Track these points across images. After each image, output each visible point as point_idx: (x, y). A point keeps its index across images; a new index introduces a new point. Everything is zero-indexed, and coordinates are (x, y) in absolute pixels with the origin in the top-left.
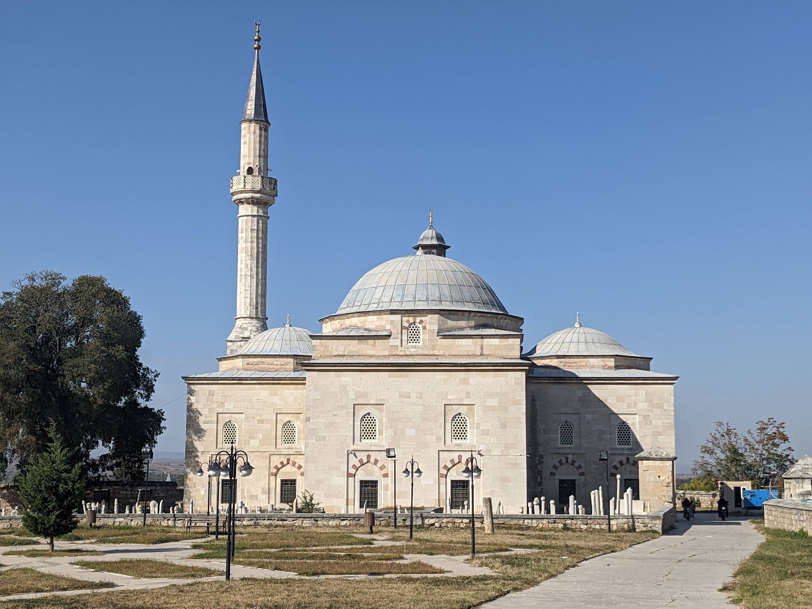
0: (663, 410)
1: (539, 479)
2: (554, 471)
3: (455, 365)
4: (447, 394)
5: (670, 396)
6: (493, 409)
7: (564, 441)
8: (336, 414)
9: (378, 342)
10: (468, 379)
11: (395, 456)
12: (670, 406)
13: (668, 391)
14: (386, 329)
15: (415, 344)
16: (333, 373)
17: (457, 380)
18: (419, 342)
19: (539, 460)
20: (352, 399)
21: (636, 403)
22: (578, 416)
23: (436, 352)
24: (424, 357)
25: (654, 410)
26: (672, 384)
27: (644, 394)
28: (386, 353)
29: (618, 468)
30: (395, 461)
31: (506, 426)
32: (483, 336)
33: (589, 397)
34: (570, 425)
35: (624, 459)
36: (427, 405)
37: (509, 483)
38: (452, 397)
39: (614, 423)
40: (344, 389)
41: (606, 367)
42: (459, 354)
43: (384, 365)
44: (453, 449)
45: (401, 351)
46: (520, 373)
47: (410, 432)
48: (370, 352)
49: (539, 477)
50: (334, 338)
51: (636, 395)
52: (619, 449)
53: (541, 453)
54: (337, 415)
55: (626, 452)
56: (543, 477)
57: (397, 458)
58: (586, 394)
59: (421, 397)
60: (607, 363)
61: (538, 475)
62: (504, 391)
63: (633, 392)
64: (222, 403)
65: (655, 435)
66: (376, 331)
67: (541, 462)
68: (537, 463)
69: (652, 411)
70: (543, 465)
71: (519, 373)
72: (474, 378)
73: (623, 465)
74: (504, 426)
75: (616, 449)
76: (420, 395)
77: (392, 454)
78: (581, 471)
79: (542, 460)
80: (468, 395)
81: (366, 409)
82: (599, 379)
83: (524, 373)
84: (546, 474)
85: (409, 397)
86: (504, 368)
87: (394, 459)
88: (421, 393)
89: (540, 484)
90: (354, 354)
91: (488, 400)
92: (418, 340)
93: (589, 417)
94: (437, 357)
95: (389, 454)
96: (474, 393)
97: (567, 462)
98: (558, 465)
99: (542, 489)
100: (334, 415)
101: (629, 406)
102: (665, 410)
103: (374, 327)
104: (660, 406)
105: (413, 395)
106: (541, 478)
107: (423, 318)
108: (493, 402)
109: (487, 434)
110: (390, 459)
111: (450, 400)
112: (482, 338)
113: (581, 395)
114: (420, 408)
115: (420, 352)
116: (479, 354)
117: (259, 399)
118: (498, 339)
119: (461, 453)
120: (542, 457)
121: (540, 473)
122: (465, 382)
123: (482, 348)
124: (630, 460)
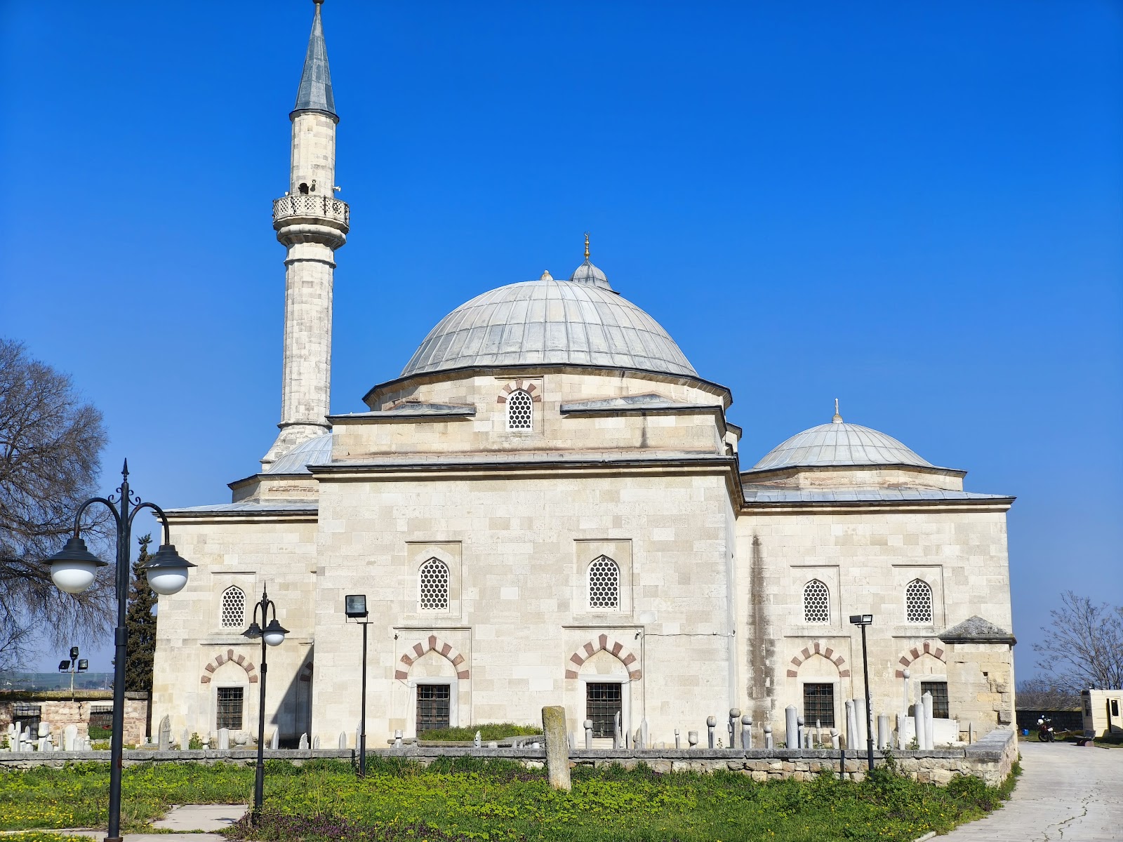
0: (988, 557)
1: (768, 684)
2: (794, 668)
3: (593, 464)
4: (578, 521)
5: (1001, 531)
6: (663, 547)
7: (812, 615)
8: (373, 560)
9: (453, 426)
10: (618, 492)
11: (364, 614)
12: (1000, 550)
13: (996, 524)
14: (468, 402)
15: (520, 429)
16: (367, 485)
17: (598, 492)
18: (528, 426)
19: (767, 651)
20: (403, 532)
21: (938, 546)
22: (835, 569)
23: (559, 444)
24: (536, 452)
25: (972, 558)
26: (1005, 510)
27: (953, 530)
28: (467, 447)
29: (909, 663)
30: (365, 625)
31: (689, 578)
32: (647, 412)
33: (854, 537)
34: (822, 587)
35: (919, 645)
36: (541, 541)
37: (695, 688)
38: (589, 527)
39: (901, 582)
40: (387, 513)
41: (884, 486)
42: (601, 446)
43: (461, 467)
44: (590, 625)
45: (493, 443)
46: (716, 477)
47: (509, 593)
48: (436, 447)
49: (768, 680)
50: (372, 421)
51: (938, 532)
52: (911, 628)
53: (772, 637)
54: (375, 562)
55: (924, 633)
56: (775, 679)
57: (370, 617)
58: (850, 532)
59: (530, 527)
60: (887, 478)
61: (767, 676)
62: (684, 512)
63: (934, 527)
64: (221, 556)
65: (975, 603)
66: (449, 408)
67: (770, 653)
68: (764, 653)
69: (968, 559)
70: (775, 658)
71: (713, 479)
72: (630, 488)
73: (918, 657)
74: (685, 579)
75: (906, 629)
76: (529, 523)
77: (358, 608)
78: (842, 668)
79: (772, 648)
80: (617, 522)
81: (428, 552)
82: (871, 503)
83: (722, 478)
84: (780, 673)
85: (507, 527)
86: (686, 469)
87: (363, 620)
88: (530, 520)
89: (769, 692)
90: (409, 449)
91: (656, 530)
92: (525, 422)
93: (855, 572)
94: (560, 452)
95: (352, 607)
96: (629, 519)
97: (817, 652)
98: (801, 657)
99: (773, 701)
100: (370, 563)
101: (927, 550)
102: (992, 557)
103: (447, 400)
104: (982, 550)
105: (515, 523)
106: (772, 682)
107: (534, 382)
108: (664, 534)
109: (655, 595)
110: (353, 619)
111: (584, 531)
112: (644, 415)
113: (840, 533)
114: (528, 548)
115: (529, 443)
116: (638, 444)
117: (282, 549)
118: (674, 417)
119: (605, 632)
120: (772, 643)
121: (769, 672)
122: (613, 497)
123: (644, 434)
124: (930, 648)
